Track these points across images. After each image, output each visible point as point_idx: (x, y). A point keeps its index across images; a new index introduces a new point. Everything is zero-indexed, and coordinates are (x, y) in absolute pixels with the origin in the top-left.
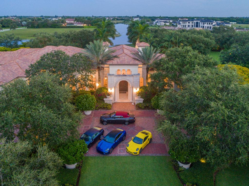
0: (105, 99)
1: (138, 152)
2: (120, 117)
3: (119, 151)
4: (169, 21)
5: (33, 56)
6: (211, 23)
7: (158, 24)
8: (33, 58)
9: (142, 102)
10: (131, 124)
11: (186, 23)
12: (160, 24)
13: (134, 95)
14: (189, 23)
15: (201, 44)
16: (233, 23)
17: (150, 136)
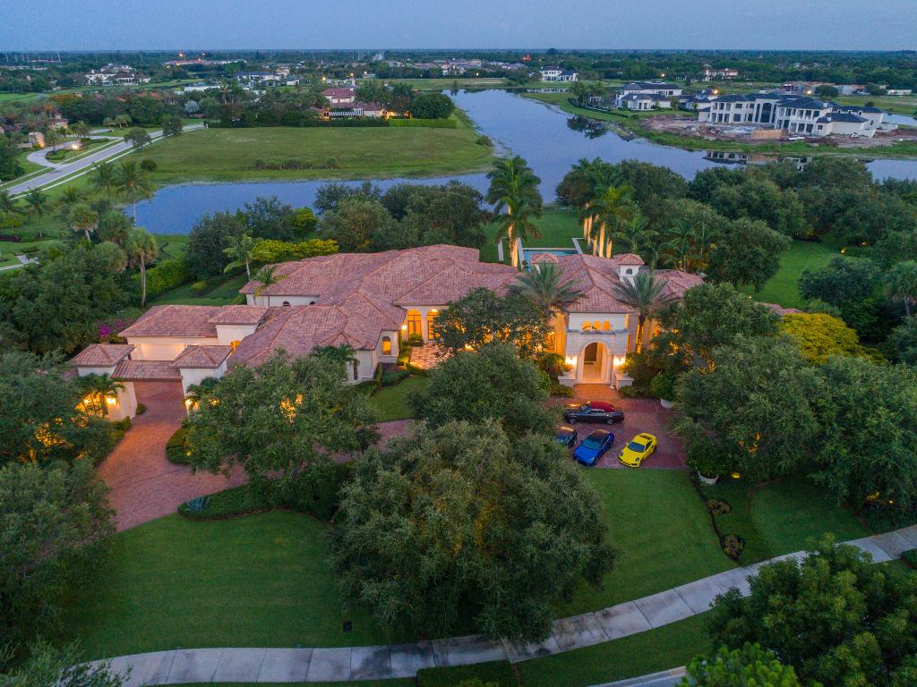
0: (559, 378)
1: (638, 462)
2: (600, 412)
3: (607, 461)
4: (671, 93)
5: (382, 278)
6: (813, 111)
7: (630, 104)
8: (385, 282)
9: (630, 384)
10: (617, 425)
11: (729, 108)
12: (640, 104)
13: (614, 372)
14: (739, 106)
15: (760, 249)
16: (900, 92)
17: (654, 443)
